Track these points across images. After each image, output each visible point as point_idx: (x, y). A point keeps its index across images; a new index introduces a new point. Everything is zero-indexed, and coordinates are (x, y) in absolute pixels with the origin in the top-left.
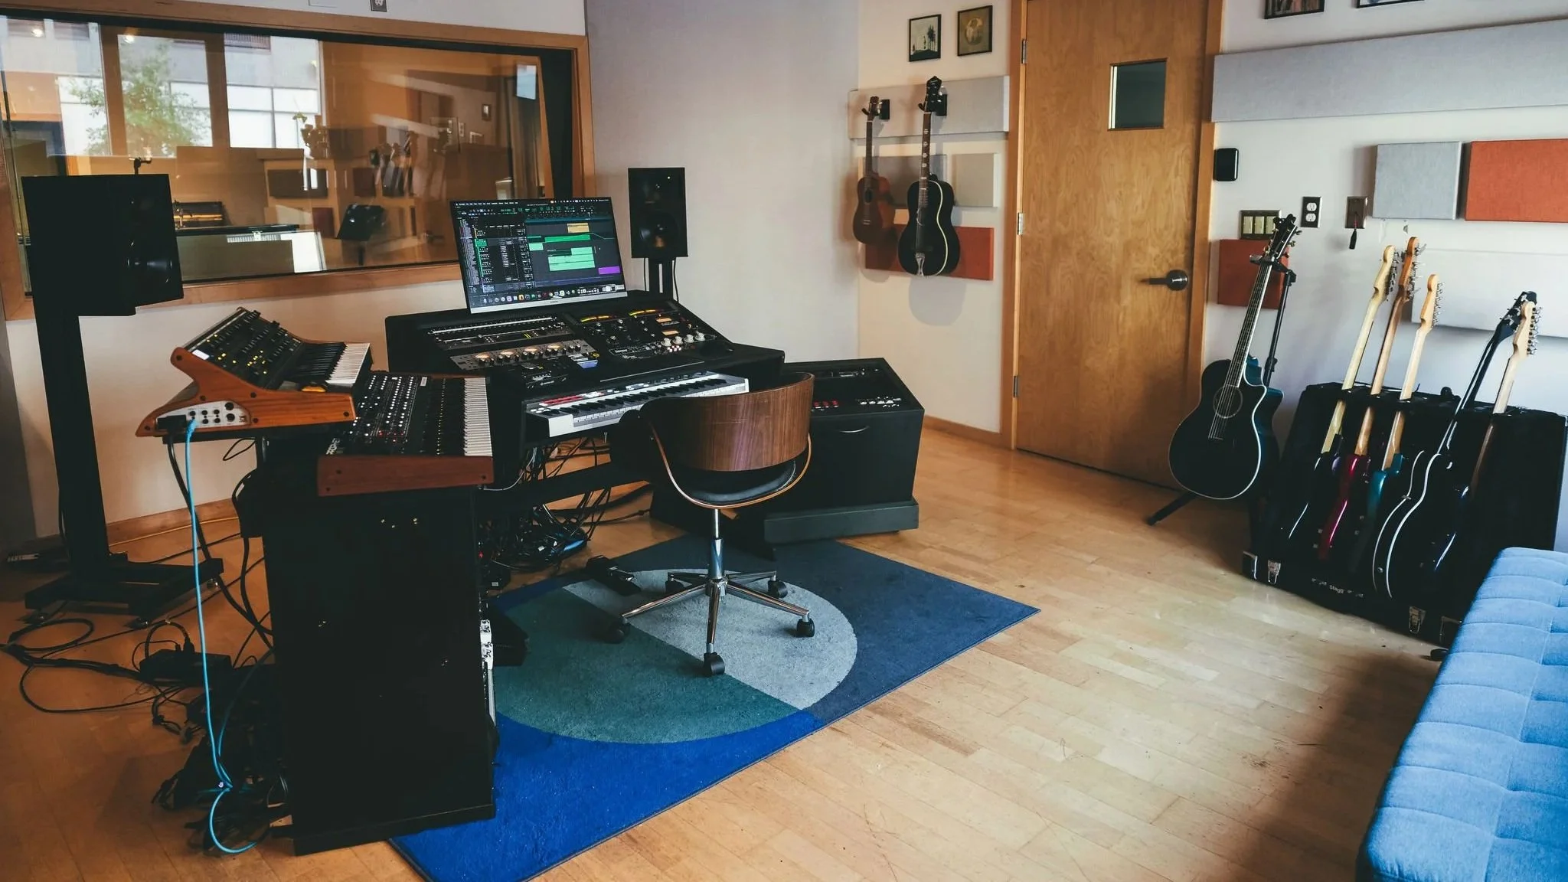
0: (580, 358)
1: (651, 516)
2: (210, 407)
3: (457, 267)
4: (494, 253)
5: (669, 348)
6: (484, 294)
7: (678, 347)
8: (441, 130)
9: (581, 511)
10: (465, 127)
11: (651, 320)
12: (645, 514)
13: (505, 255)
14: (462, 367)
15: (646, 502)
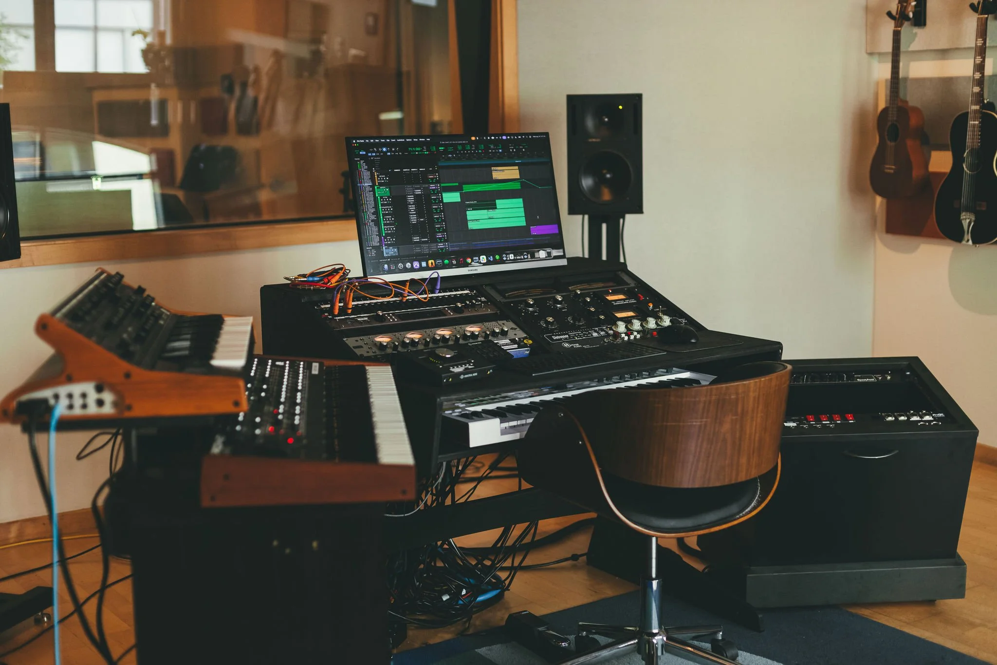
0: (507, 345)
1: (590, 562)
2: (77, 389)
3: (352, 225)
4: (398, 204)
5: (623, 335)
6: (385, 258)
7: (635, 333)
8: (313, 47)
9: (498, 551)
10: (342, 44)
11: (599, 298)
12: (581, 558)
13: (412, 208)
14: (358, 352)
15: (581, 543)
